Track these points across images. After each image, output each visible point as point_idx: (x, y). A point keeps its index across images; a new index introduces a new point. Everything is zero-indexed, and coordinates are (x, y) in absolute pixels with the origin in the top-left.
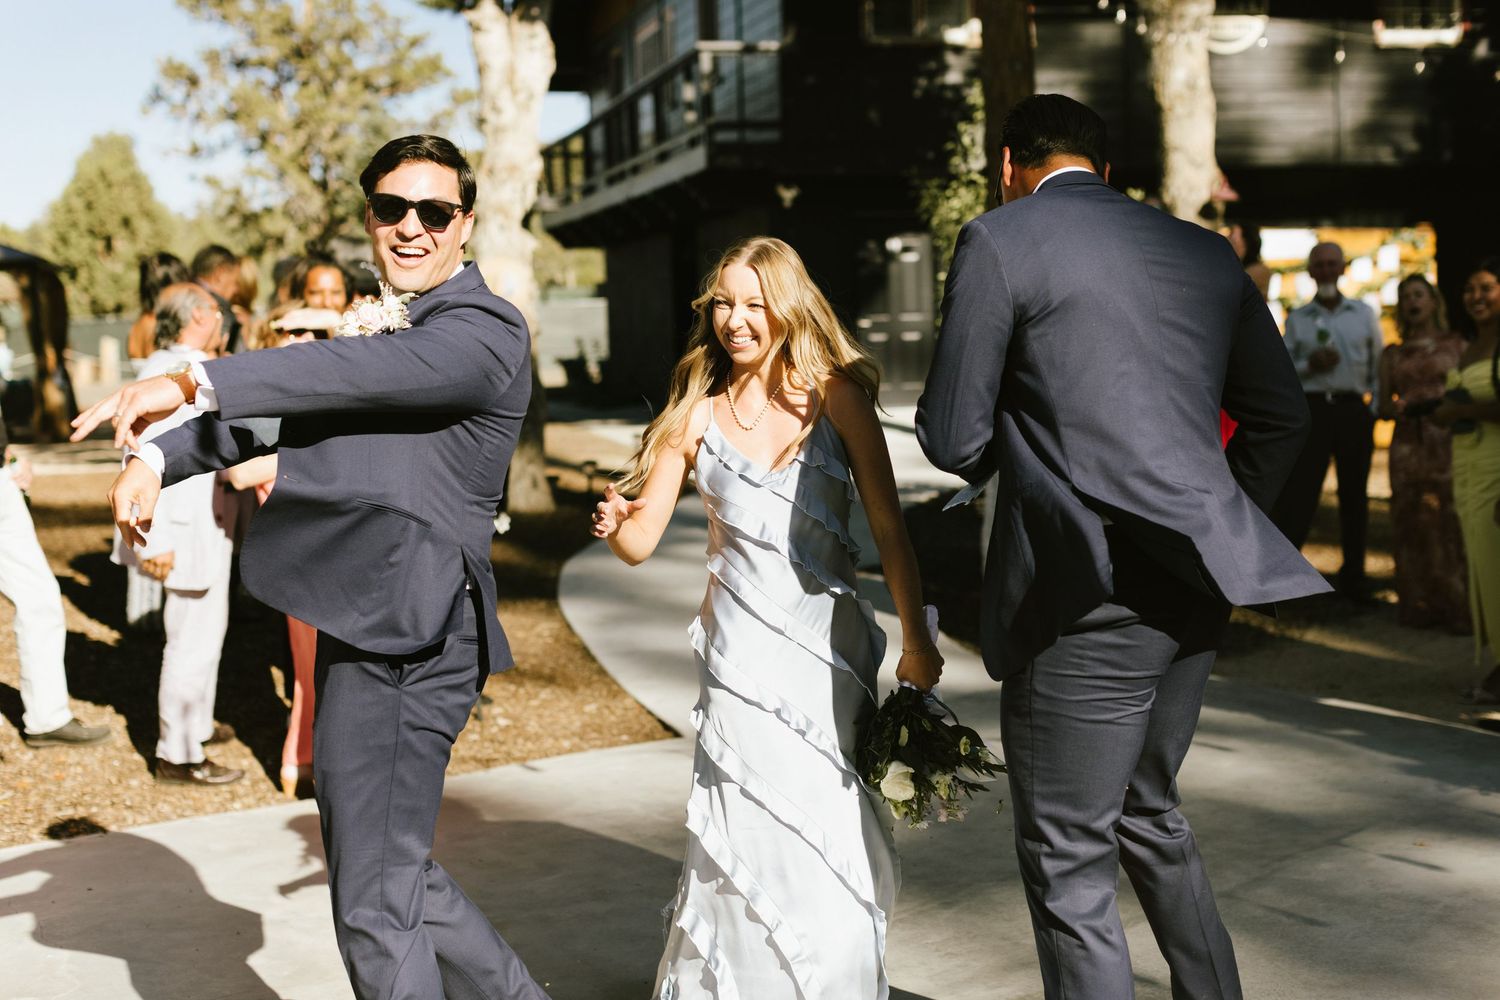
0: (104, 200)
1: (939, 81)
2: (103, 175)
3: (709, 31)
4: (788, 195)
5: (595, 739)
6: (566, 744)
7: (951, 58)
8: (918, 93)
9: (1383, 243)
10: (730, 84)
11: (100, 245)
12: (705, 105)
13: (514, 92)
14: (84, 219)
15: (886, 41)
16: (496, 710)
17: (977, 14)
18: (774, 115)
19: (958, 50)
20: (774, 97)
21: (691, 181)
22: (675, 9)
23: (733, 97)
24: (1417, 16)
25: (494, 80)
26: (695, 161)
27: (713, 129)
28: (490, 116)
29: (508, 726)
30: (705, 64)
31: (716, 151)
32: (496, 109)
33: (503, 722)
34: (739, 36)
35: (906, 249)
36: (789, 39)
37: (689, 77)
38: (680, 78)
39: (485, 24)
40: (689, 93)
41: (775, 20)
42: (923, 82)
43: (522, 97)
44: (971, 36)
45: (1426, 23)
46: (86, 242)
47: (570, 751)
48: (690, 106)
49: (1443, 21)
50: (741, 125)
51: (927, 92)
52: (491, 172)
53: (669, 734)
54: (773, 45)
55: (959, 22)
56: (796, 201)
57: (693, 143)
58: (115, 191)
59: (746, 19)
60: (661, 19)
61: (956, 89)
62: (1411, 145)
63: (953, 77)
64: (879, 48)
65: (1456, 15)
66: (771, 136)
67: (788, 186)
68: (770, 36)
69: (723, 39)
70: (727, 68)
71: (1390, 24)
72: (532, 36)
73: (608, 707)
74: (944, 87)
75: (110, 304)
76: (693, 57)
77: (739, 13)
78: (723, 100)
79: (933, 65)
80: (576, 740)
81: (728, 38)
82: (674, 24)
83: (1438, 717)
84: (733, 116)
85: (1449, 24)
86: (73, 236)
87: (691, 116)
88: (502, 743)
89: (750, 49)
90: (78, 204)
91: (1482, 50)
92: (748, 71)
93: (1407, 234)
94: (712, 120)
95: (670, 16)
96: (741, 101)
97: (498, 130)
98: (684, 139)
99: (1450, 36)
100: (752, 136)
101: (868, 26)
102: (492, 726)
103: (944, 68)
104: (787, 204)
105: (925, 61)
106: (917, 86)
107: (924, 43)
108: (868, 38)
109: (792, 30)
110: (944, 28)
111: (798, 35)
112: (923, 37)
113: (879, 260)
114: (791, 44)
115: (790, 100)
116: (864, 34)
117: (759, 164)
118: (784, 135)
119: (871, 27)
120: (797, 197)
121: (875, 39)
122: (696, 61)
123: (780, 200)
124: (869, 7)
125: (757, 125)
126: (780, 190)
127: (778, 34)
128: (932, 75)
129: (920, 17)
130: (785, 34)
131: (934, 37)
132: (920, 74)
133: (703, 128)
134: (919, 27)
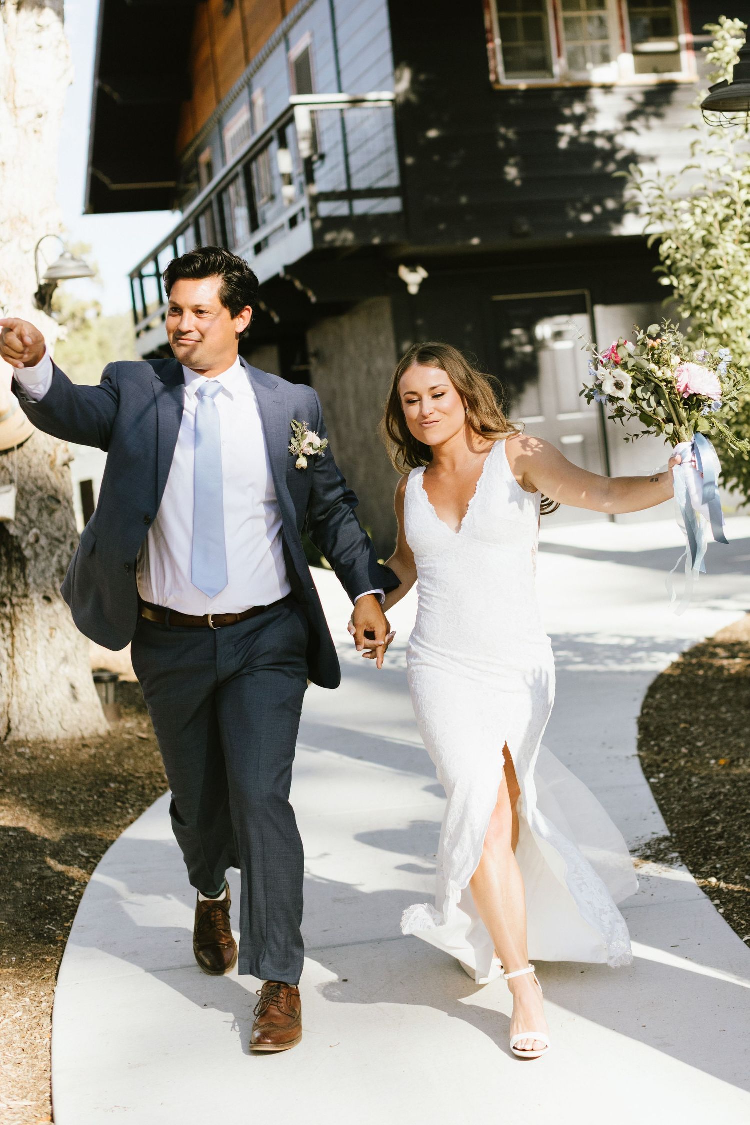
1: (586, 128)
3: (305, 88)
4: (414, 278)
7: (598, 98)
8: (563, 144)
10: (335, 158)
12: (309, 169)
15: (522, 84)
17: (624, 49)
18: (394, 181)
19: (607, 88)
20: (392, 158)
23: (342, 168)
26: (298, 243)
27: (315, 200)
30: (303, 121)
31: (321, 227)
34: (339, 87)
35: (558, 335)
36: (407, 83)
37: (283, 144)
38: (275, 145)
40: (285, 163)
41: (386, 64)
42: (568, 129)
44: (622, 73)
48: (289, 180)
50: (349, 195)
51: (573, 141)
54: (388, 95)
55: (607, 59)
56: (423, 285)
61: (610, 136)
63: (605, 122)
64: (513, 92)
66: (393, 205)
67: (413, 270)
68: (379, 87)
69: (321, 92)
74: (593, 135)
76: (287, 118)
79: (578, 109)
81: (331, 92)
84: (340, 187)
87: (289, 191)
89: (355, 103)
92: (355, 134)
94: (315, 189)
98: (285, 219)
100: (362, 207)
101: (497, 63)
103: (592, 112)
104: (413, 290)
105: (570, 105)
106: (562, 135)
107: (568, 84)
108: (497, 81)
109: (407, 75)
110: (589, 66)
111: (414, 81)
112: (565, 77)
113: (528, 349)
114: (407, 92)
115: (410, 161)
116: (492, 77)
117: (376, 241)
118: (405, 204)
119: (501, 69)
120: (424, 280)
121: (507, 82)
122: (292, 120)
123: (404, 285)
124: (496, 43)
125: (371, 193)
126: (404, 273)
127: (391, 81)
128: (579, 121)
129: (559, 55)
130: (398, 80)
131: (579, 77)
132: (565, 121)
133: (305, 202)
134: (559, 66)
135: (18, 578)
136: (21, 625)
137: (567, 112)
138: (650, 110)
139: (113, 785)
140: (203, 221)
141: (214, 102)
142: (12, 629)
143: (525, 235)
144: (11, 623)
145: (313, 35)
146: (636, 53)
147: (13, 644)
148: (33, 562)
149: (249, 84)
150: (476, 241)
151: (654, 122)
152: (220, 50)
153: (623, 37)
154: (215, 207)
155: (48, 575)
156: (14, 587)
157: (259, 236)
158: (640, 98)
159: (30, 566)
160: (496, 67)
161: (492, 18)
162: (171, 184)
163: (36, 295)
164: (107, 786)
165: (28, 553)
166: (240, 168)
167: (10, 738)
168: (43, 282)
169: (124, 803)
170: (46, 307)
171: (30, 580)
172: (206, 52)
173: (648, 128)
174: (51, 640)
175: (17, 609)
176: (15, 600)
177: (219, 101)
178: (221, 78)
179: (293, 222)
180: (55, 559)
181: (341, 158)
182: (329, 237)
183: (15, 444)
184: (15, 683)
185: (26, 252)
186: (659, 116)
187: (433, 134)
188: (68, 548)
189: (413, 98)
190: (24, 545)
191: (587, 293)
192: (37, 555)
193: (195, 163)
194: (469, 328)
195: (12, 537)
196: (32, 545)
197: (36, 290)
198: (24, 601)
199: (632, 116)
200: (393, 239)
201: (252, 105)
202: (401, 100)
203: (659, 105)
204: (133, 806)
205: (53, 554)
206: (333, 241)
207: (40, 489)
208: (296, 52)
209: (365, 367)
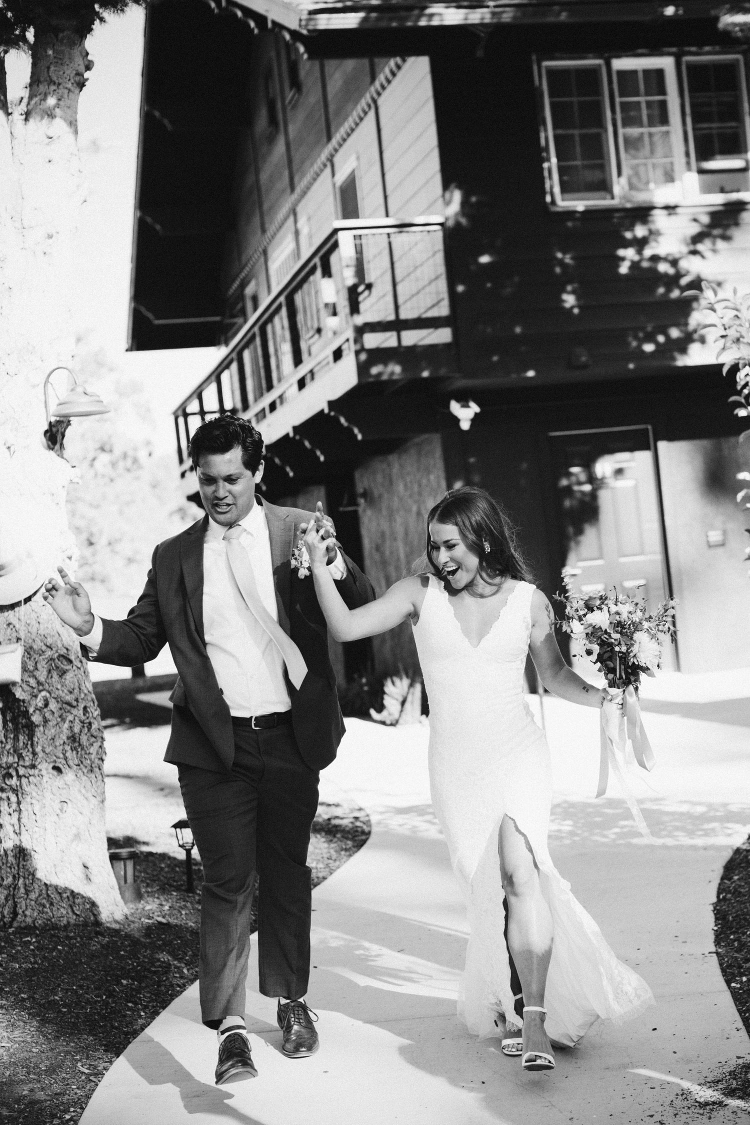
1: (648, 252)
3: (351, 212)
4: (465, 413)
7: (660, 219)
8: (624, 269)
10: (383, 287)
15: (580, 206)
17: (688, 168)
18: (443, 310)
19: (670, 209)
20: (442, 285)
23: (390, 298)
26: (343, 378)
27: (360, 331)
30: (346, 247)
34: (386, 211)
35: (619, 472)
36: (456, 207)
37: (327, 272)
38: (319, 272)
40: (328, 292)
41: (432, 188)
42: (629, 254)
48: (333, 310)
50: (397, 325)
51: (635, 266)
54: (435, 218)
55: (668, 178)
56: (476, 420)
61: (673, 260)
63: (668, 245)
64: (570, 214)
66: (443, 336)
67: (464, 403)
68: (428, 210)
69: (366, 217)
74: (655, 259)
76: (330, 245)
79: (640, 231)
81: (373, 215)
84: (387, 314)
87: (334, 323)
89: (402, 226)
94: (359, 320)
98: (329, 351)
100: (410, 338)
101: (553, 183)
104: (465, 425)
105: (631, 228)
106: (623, 259)
107: (629, 205)
108: (553, 202)
109: (457, 196)
110: (652, 186)
111: (464, 203)
112: (625, 198)
113: (587, 488)
114: (457, 215)
115: (460, 288)
116: (548, 199)
117: (425, 374)
118: (455, 334)
119: (557, 190)
120: (476, 414)
121: (564, 203)
122: (336, 245)
123: (456, 420)
124: (552, 164)
125: (420, 323)
126: (455, 407)
127: (439, 203)
128: (640, 244)
129: (619, 174)
130: (447, 203)
131: (641, 198)
132: (626, 244)
133: (350, 334)
134: (619, 186)
135: (26, 745)
136: (28, 799)
137: (628, 235)
138: (716, 232)
139: (124, 982)
140: (247, 355)
141: (259, 232)
142: (19, 803)
143: (585, 366)
144: (17, 795)
145: (358, 158)
146: (701, 171)
147: (19, 820)
148: (41, 728)
149: (294, 212)
150: (531, 374)
151: (721, 244)
152: (264, 177)
153: (687, 154)
154: (258, 340)
155: (59, 742)
156: (20, 757)
157: (303, 370)
158: (706, 220)
159: (39, 732)
160: (552, 187)
161: (548, 135)
162: (218, 319)
163: (46, 432)
164: (119, 983)
165: (36, 718)
166: (282, 299)
167: (15, 924)
168: (53, 419)
169: (136, 1004)
170: (57, 447)
171: (38, 749)
172: (250, 179)
173: (714, 251)
174: (61, 815)
175: (24, 781)
176: (22, 771)
177: (264, 231)
178: (266, 206)
179: (338, 354)
180: (66, 725)
181: (389, 287)
182: (375, 370)
183: (22, 598)
184: (22, 863)
185: (34, 386)
186: (726, 238)
187: (485, 259)
188: (81, 712)
189: (463, 221)
190: (31, 710)
191: (650, 427)
192: (46, 721)
193: (240, 296)
194: (524, 466)
195: (18, 700)
196: (40, 710)
197: (46, 427)
198: (32, 772)
199: (697, 239)
200: (443, 372)
201: (297, 233)
202: (451, 223)
203: (726, 227)
204: (145, 1007)
205: (64, 720)
206: (380, 374)
207: (50, 647)
208: (341, 176)
209: (414, 509)
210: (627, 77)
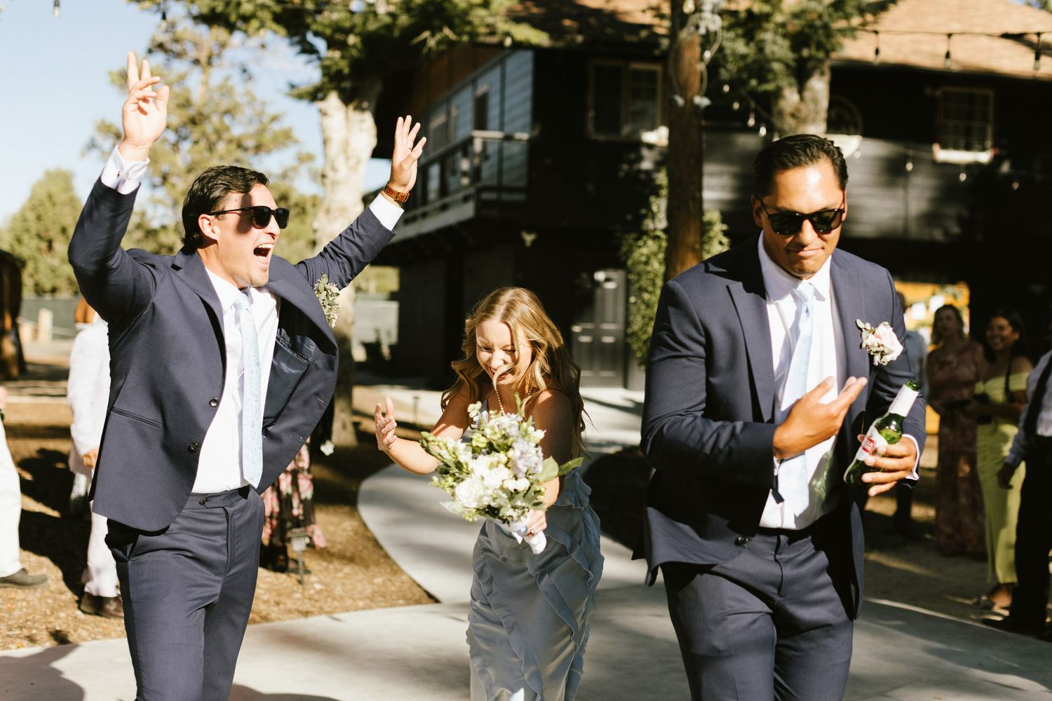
0: (50, 214)
1: (636, 167)
2: (50, 197)
3: (481, 124)
4: (529, 238)
5: (381, 601)
6: (361, 604)
7: (645, 152)
8: (622, 174)
9: (934, 294)
10: (494, 160)
11: (44, 245)
12: (475, 174)
13: (347, 158)
14: (34, 227)
15: (602, 138)
16: (313, 578)
17: (663, 124)
18: (523, 183)
19: (650, 146)
20: (524, 171)
21: (463, 225)
22: (458, 107)
23: (495, 169)
24: (962, 142)
25: (334, 149)
26: (466, 211)
27: (480, 191)
28: (330, 174)
29: (321, 590)
30: (478, 146)
31: (481, 206)
32: (334, 169)
33: (318, 587)
34: (501, 128)
35: (608, 280)
36: (536, 132)
37: (466, 155)
38: (459, 154)
39: (330, 112)
40: (465, 165)
41: (527, 119)
42: (625, 167)
43: (352, 162)
44: (660, 138)
45: (968, 148)
46: (34, 243)
47: (364, 608)
48: (465, 174)
49: (980, 147)
50: (499, 189)
51: (627, 174)
52: (328, 211)
53: (432, 600)
54: (525, 136)
55: (652, 128)
56: (534, 242)
57: (466, 199)
58: (58, 208)
59: (507, 118)
60: (448, 114)
61: (648, 173)
62: (955, 229)
63: (646, 165)
64: (597, 142)
65: (989, 143)
66: (521, 198)
67: (529, 232)
68: (523, 130)
69: (490, 130)
70: (492, 149)
71: (944, 146)
72: (362, 121)
73: (390, 581)
74: (640, 171)
75: (48, 286)
76: (470, 141)
77: (502, 113)
78: (488, 171)
79: (633, 156)
80: (368, 602)
81: (494, 130)
82: (457, 118)
83: (954, 615)
84: (494, 182)
85: (984, 149)
86: (26, 238)
87: (465, 181)
88: (317, 601)
89: (508, 138)
90: (31, 216)
91: (1005, 168)
92: (506, 153)
93: (950, 289)
94: (480, 185)
95: (454, 112)
96: (500, 172)
97: (334, 183)
98: (460, 196)
99: (984, 157)
100: (506, 197)
101: (590, 127)
102: (310, 589)
103: (640, 158)
104: (528, 244)
105: (627, 153)
106: (621, 169)
107: (628, 141)
108: (589, 135)
109: (537, 126)
110: (643, 132)
111: (542, 131)
112: (628, 136)
113: (589, 286)
114: (536, 137)
115: (534, 175)
116: (587, 133)
118: (528, 198)
120: (535, 240)
121: (594, 136)
122: (471, 144)
123: (523, 241)
124: (591, 114)
125: (510, 189)
126: (524, 235)
127: (528, 129)
128: (632, 162)
130: (532, 130)
131: (635, 137)
132: (624, 162)
133: (473, 189)
134: (625, 130)
137: (626, 157)
145: (490, 86)
149: (449, 101)
153: (663, 118)
157: (444, 201)
161: (590, 100)
182: (484, 212)
187: (548, 162)
189: (541, 140)
202: (532, 140)
206: (487, 215)
210: (637, 73)
